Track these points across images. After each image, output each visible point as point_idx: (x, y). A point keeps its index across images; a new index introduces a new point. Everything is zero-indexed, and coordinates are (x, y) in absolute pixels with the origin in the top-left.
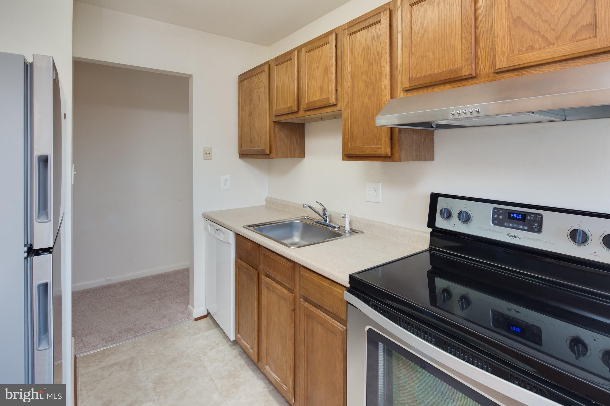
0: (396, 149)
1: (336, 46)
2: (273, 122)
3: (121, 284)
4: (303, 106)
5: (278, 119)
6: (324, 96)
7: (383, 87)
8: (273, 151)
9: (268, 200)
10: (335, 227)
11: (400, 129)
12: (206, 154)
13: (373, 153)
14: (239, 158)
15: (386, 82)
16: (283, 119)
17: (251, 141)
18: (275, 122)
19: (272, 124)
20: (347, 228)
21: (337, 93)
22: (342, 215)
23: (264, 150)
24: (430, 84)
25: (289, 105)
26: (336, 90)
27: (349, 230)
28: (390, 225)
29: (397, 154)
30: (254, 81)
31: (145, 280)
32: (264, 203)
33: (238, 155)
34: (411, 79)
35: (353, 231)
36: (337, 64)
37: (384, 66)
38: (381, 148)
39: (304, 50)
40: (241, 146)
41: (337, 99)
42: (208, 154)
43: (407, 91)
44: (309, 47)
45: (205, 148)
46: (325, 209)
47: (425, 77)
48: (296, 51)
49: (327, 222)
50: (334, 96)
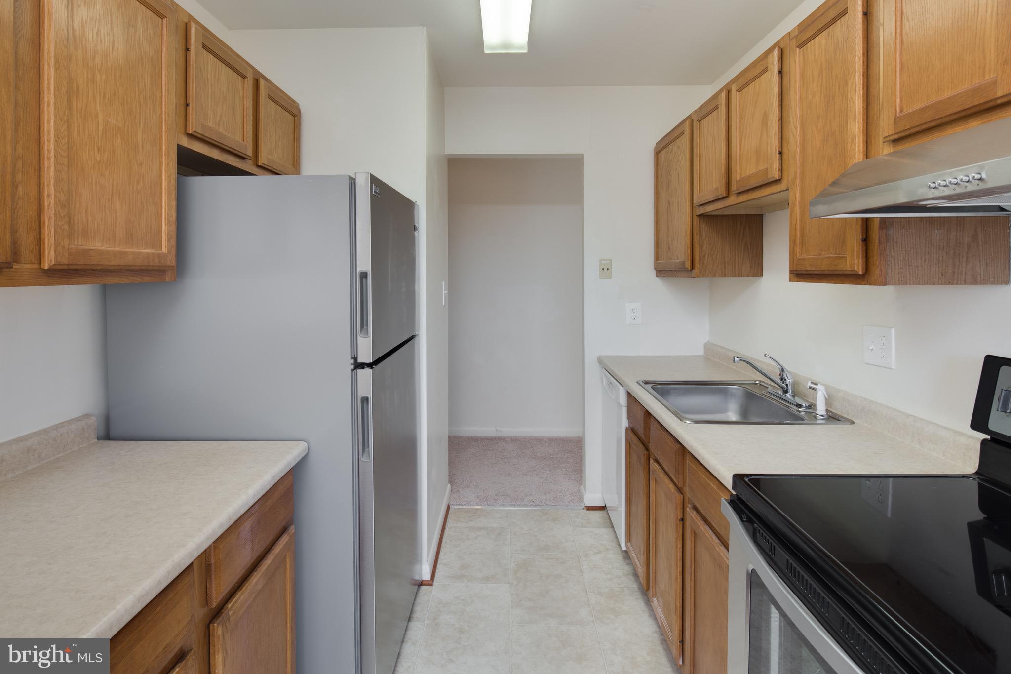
0: (876, 258)
1: (780, 73)
2: (696, 215)
3: (511, 439)
4: (734, 187)
5: (702, 211)
6: (762, 167)
7: (849, 140)
8: (697, 265)
9: (707, 347)
10: (799, 406)
11: (883, 220)
12: (603, 269)
13: (833, 268)
14: (657, 276)
15: (856, 128)
16: (709, 209)
17: (669, 248)
18: (700, 216)
19: (696, 220)
20: (821, 409)
21: (781, 159)
22: (809, 384)
23: (684, 263)
24: (933, 124)
25: (714, 187)
26: (780, 153)
27: (824, 413)
28: (908, 416)
30: (672, 150)
31: (540, 440)
32: (701, 352)
33: (654, 272)
34: (897, 120)
35: (832, 418)
36: (781, 104)
37: (852, 98)
38: (845, 258)
39: (734, 88)
40: (657, 258)
41: (781, 170)
42: (606, 270)
43: (895, 141)
44: (742, 80)
45: (601, 260)
46: (783, 371)
47: (923, 110)
48: (725, 91)
49: (788, 395)
50: (776, 165)
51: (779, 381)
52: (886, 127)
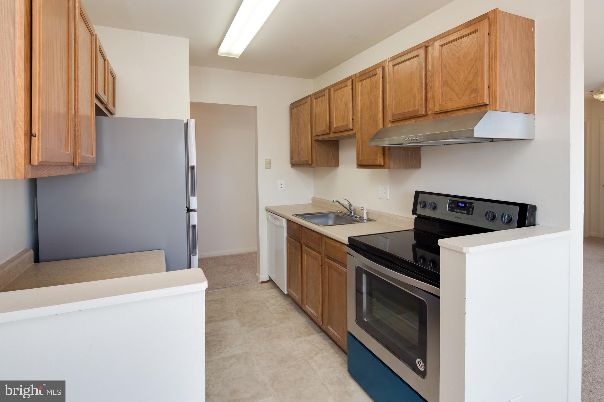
0: (387, 160)
1: (352, 88)
2: (314, 140)
4: (333, 130)
5: (317, 138)
6: (345, 124)
7: (378, 119)
8: (314, 162)
9: (313, 199)
10: (356, 217)
11: (389, 147)
12: (267, 164)
13: (373, 163)
14: (291, 167)
15: (380, 115)
16: (320, 138)
17: (299, 154)
18: (316, 140)
19: (313, 142)
20: (365, 217)
21: (353, 121)
22: (361, 208)
23: (308, 161)
24: (403, 119)
25: (323, 129)
26: (353, 119)
27: (366, 219)
29: (387, 164)
30: (300, 109)
32: (310, 202)
33: (289, 165)
34: (393, 115)
35: (369, 220)
36: (353, 101)
37: (379, 105)
38: (378, 160)
39: (332, 89)
40: (292, 158)
41: (353, 126)
42: (268, 164)
43: (392, 122)
44: (336, 87)
45: (266, 159)
46: (350, 203)
47: (401, 114)
48: (328, 89)
49: (352, 214)
50: (351, 124)
51: (348, 208)
52: (389, 117)
